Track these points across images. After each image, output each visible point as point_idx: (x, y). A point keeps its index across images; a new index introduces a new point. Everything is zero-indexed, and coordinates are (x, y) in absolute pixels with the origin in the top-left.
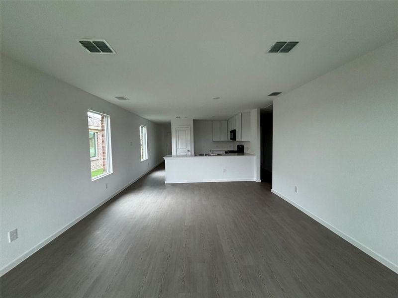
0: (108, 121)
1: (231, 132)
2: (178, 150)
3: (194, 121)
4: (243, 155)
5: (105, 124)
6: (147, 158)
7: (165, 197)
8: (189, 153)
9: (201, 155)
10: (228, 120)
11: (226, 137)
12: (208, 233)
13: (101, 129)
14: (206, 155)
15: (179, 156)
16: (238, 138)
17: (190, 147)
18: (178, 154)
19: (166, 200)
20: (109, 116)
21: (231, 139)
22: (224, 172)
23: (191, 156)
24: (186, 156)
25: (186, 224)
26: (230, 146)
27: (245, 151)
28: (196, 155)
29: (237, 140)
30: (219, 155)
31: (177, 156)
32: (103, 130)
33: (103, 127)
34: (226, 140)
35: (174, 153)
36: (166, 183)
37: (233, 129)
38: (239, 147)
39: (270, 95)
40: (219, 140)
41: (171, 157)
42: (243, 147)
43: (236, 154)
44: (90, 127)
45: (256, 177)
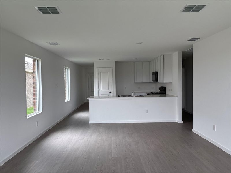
0: (39, 65)
1: (153, 73)
2: (100, 91)
3: (117, 63)
4: (165, 96)
5: (36, 67)
6: (70, 100)
7: (91, 135)
8: (111, 94)
9: (123, 96)
10: (150, 62)
11: (148, 78)
12: (133, 162)
13: (32, 71)
14: (129, 96)
15: (102, 97)
16: (160, 80)
17: (112, 88)
18: (100, 95)
19: (92, 137)
20: (40, 59)
21: (153, 81)
22: (146, 113)
23: (113, 97)
24: (108, 97)
25: (113, 156)
26: (153, 88)
27: (167, 92)
28: (119, 96)
29: (159, 81)
30: (141, 96)
31: (99, 97)
32: (34, 72)
33: (34, 69)
34: (149, 81)
35: (96, 94)
36: (90, 123)
37: (155, 71)
38: (161, 88)
39: (189, 40)
40: (141, 81)
41: (94, 97)
42: (165, 88)
43: (159, 95)
44: (26, 70)
45: (178, 118)
